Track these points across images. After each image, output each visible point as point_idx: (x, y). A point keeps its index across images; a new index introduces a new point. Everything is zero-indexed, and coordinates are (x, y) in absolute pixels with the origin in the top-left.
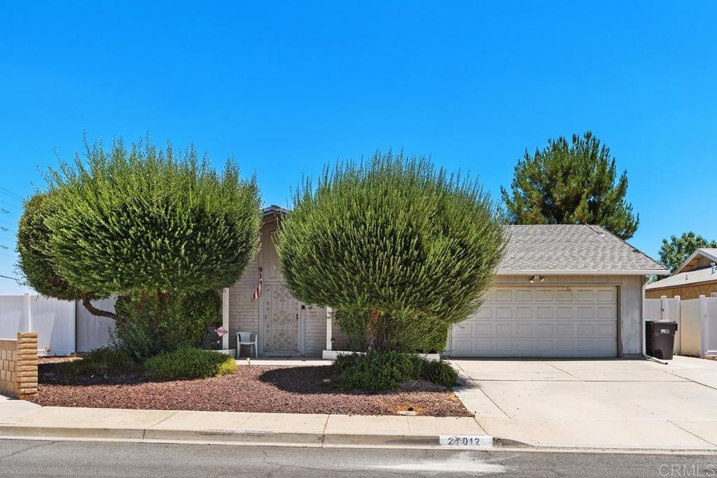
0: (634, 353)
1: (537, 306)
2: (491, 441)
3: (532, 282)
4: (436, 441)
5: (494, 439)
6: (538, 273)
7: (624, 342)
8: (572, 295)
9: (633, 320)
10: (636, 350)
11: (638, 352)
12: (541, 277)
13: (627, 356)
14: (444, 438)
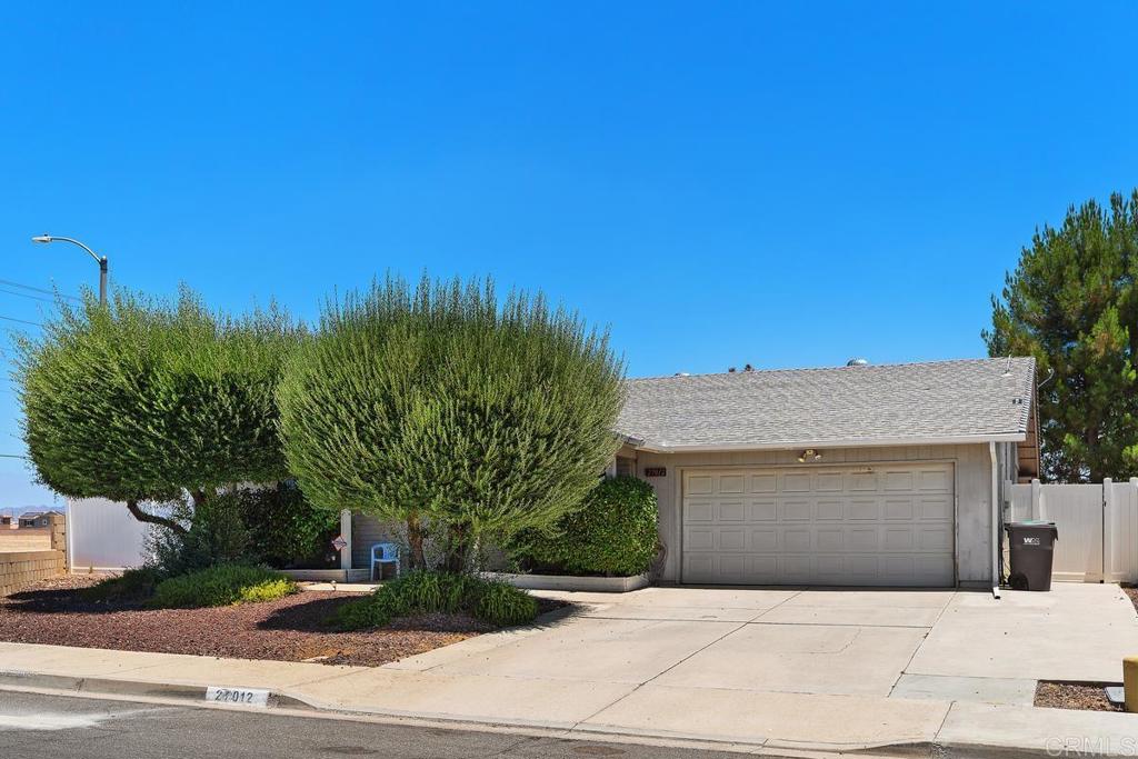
0: (979, 578)
1: (819, 499)
2: (266, 697)
3: (801, 460)
4: (200, 694)
5: (270, 695)
6: (810, 445)
7: (960, 561)
8: (876, 480)
9: (976, 521)
10: (982, 576)
11: (986, 577)
12: (817, 452)
13: (968, 584)
14: (212, 690)
